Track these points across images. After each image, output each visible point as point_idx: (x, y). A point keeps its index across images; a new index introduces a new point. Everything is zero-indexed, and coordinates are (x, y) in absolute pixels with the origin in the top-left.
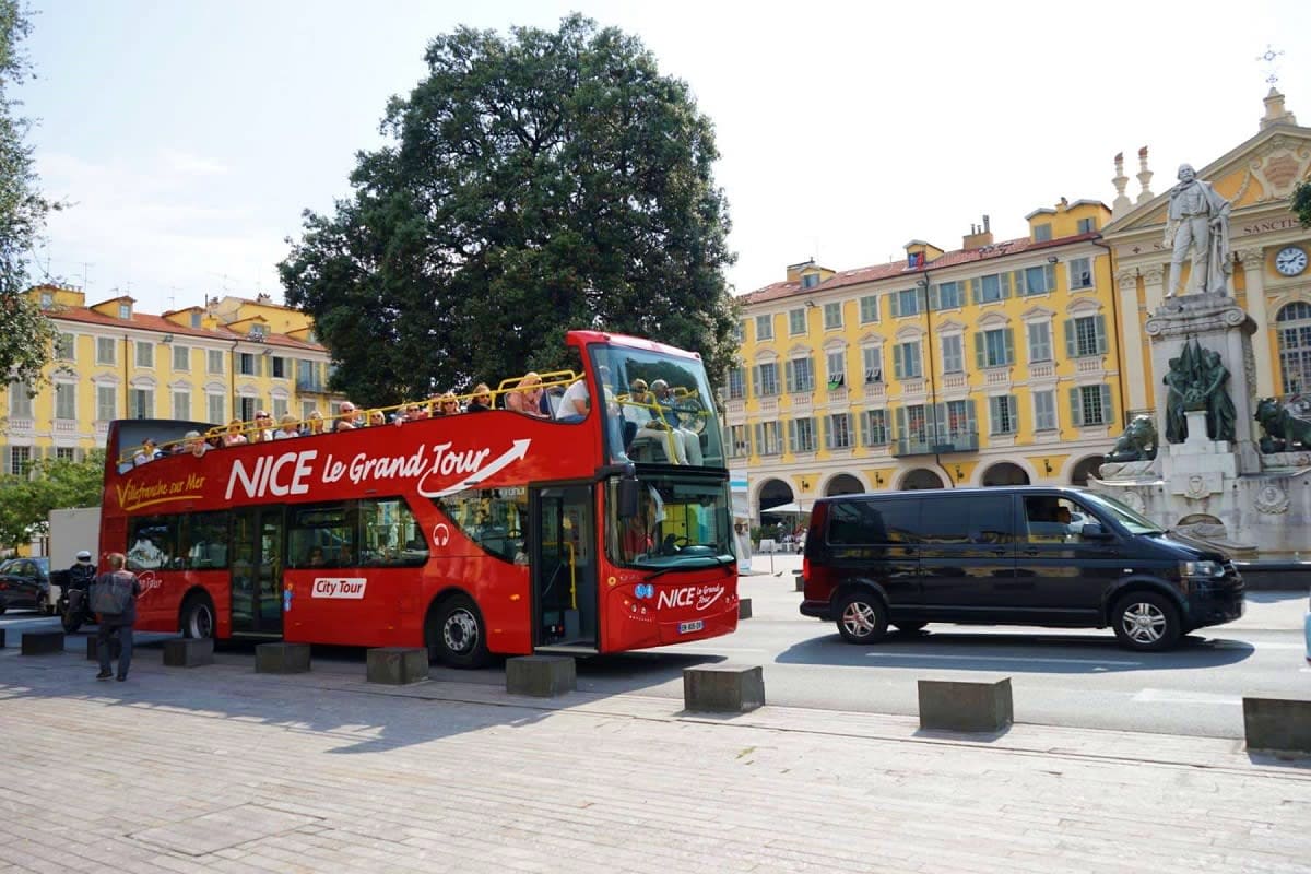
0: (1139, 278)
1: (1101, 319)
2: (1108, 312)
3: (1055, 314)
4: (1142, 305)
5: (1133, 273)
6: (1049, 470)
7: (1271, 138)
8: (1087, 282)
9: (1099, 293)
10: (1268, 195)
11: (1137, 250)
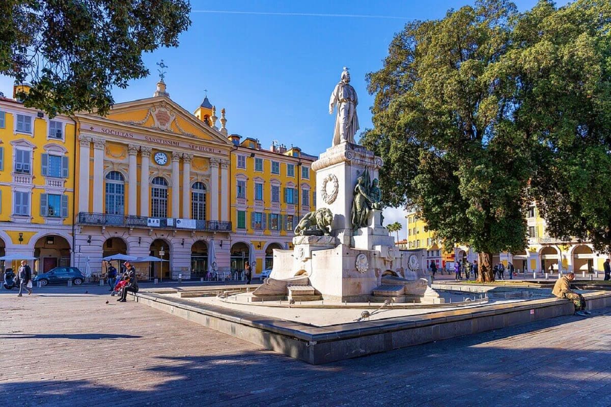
0: (92, 143)
1: (66, 159)
2: (70, 156)
3: (36, 148)
4: (92, 158)
5: (89, 139)
6: (21, 240)
7: (161, 102)
8: (59, 135)
9: (66, 145)
10: (156, 126)
11: (92, 128)
